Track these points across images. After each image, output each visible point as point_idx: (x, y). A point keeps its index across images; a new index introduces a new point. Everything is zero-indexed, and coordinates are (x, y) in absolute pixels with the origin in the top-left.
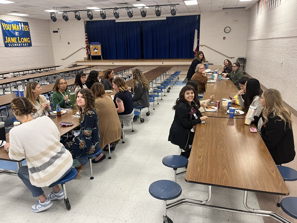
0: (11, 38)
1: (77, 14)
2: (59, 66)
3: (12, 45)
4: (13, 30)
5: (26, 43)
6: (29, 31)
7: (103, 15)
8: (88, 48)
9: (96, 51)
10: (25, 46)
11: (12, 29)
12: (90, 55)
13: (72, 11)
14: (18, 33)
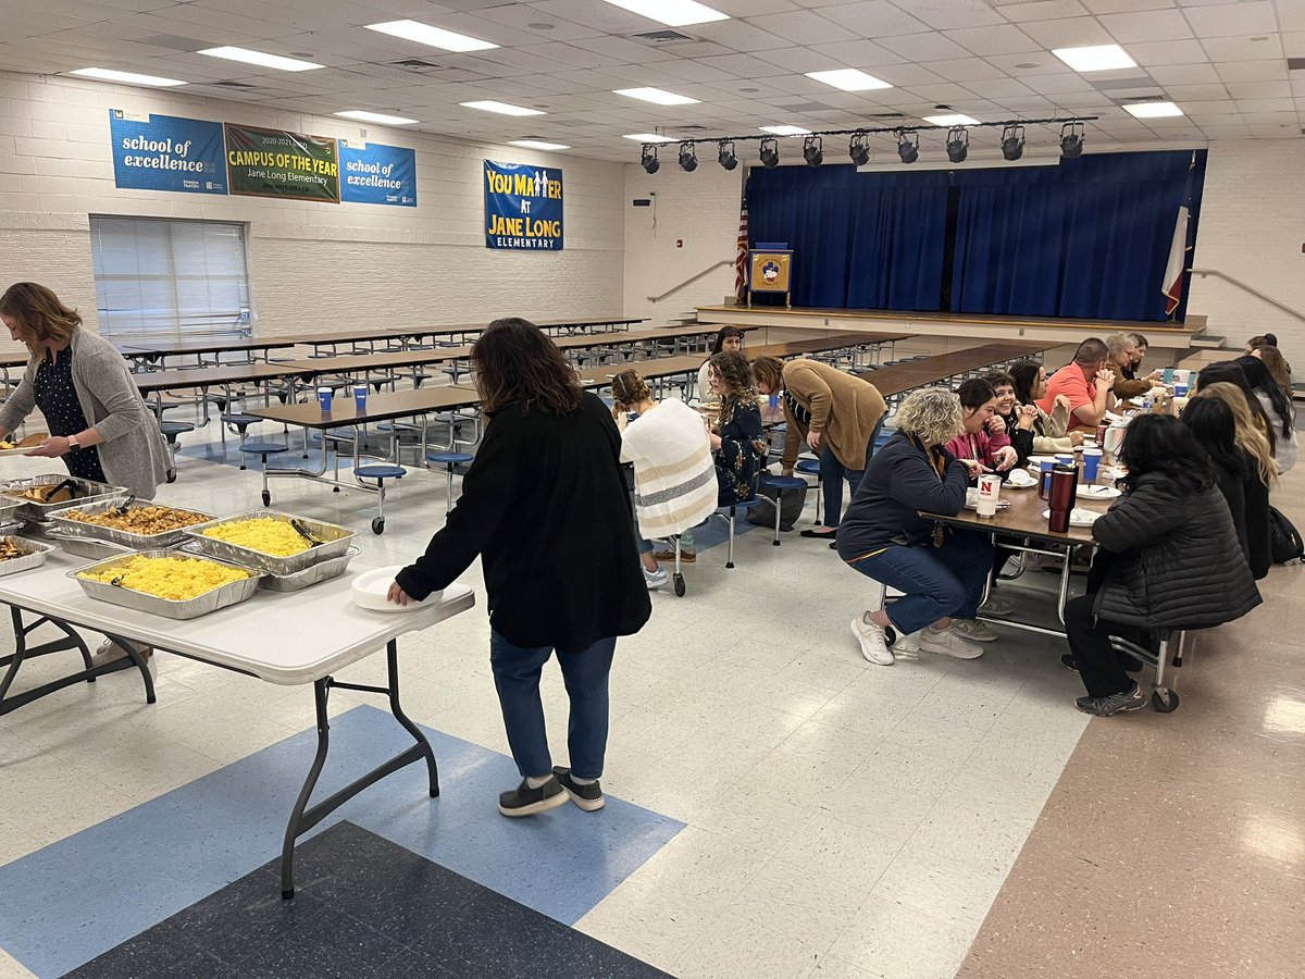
0: (508, 219)
1: (728, 147)
2: (640, 321)
3: (507, 242)
4: (516, 193)
5: (548, 238)
6: (562, 200)
7: (813, 154)
8: (744, 263)
9: (771, 274)
10: (543, 248)
11: (513, 190)
12: (747, 288)
13: (711, 140)
14: (529, 203)
